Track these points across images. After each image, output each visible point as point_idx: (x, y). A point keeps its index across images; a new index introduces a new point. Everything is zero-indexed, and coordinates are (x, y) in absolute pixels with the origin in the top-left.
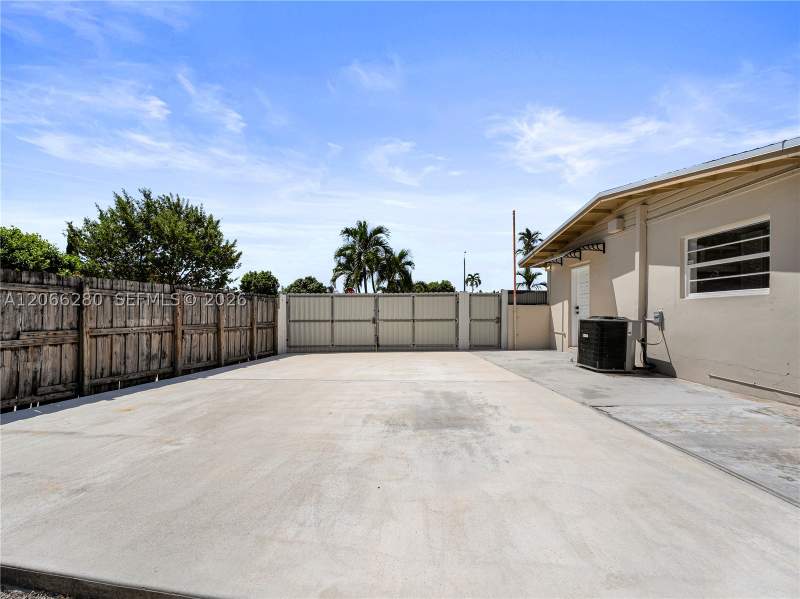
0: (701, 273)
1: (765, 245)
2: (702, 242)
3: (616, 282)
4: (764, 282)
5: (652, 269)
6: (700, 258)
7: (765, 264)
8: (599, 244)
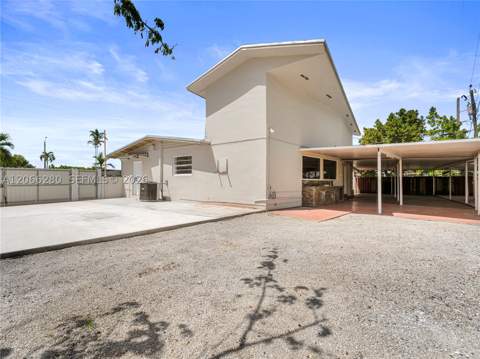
0: (178, 168)
1: (190, 162)
2: (178, 158)
3: (153, 169)
4: (190, 172)
5: (165, 166)
6: (178, 163)
7: (190, 167)
8: (146, 154)
